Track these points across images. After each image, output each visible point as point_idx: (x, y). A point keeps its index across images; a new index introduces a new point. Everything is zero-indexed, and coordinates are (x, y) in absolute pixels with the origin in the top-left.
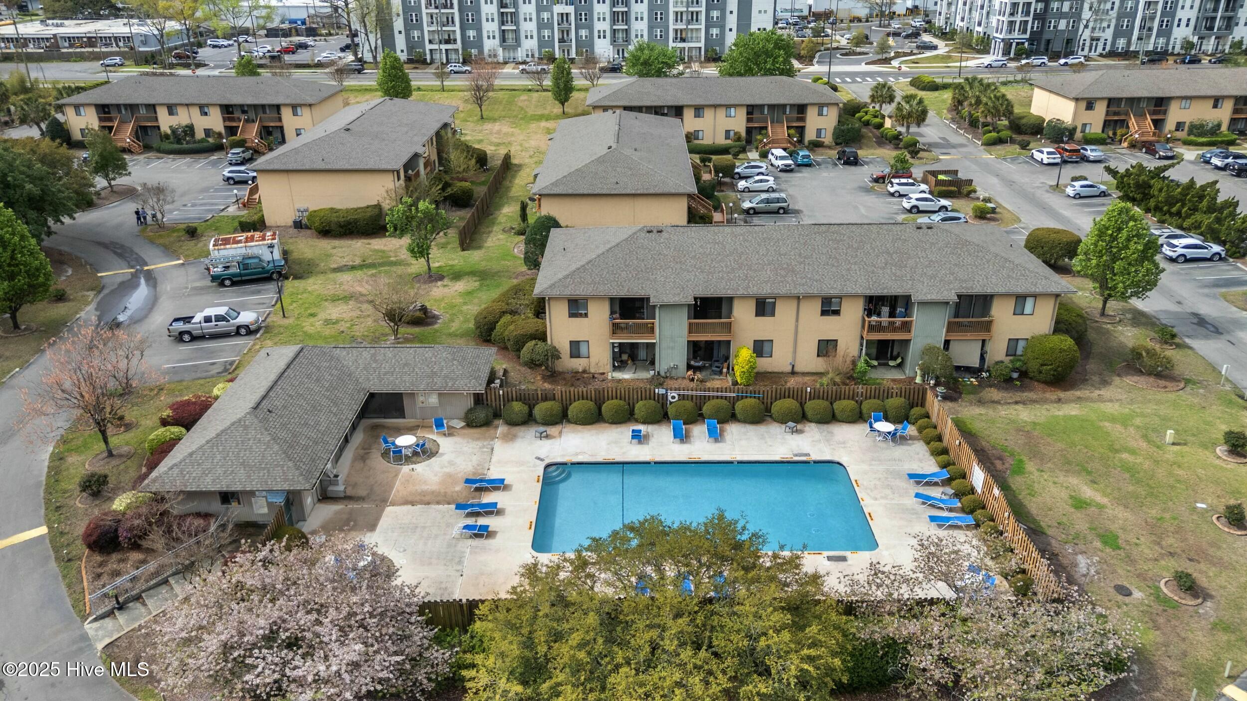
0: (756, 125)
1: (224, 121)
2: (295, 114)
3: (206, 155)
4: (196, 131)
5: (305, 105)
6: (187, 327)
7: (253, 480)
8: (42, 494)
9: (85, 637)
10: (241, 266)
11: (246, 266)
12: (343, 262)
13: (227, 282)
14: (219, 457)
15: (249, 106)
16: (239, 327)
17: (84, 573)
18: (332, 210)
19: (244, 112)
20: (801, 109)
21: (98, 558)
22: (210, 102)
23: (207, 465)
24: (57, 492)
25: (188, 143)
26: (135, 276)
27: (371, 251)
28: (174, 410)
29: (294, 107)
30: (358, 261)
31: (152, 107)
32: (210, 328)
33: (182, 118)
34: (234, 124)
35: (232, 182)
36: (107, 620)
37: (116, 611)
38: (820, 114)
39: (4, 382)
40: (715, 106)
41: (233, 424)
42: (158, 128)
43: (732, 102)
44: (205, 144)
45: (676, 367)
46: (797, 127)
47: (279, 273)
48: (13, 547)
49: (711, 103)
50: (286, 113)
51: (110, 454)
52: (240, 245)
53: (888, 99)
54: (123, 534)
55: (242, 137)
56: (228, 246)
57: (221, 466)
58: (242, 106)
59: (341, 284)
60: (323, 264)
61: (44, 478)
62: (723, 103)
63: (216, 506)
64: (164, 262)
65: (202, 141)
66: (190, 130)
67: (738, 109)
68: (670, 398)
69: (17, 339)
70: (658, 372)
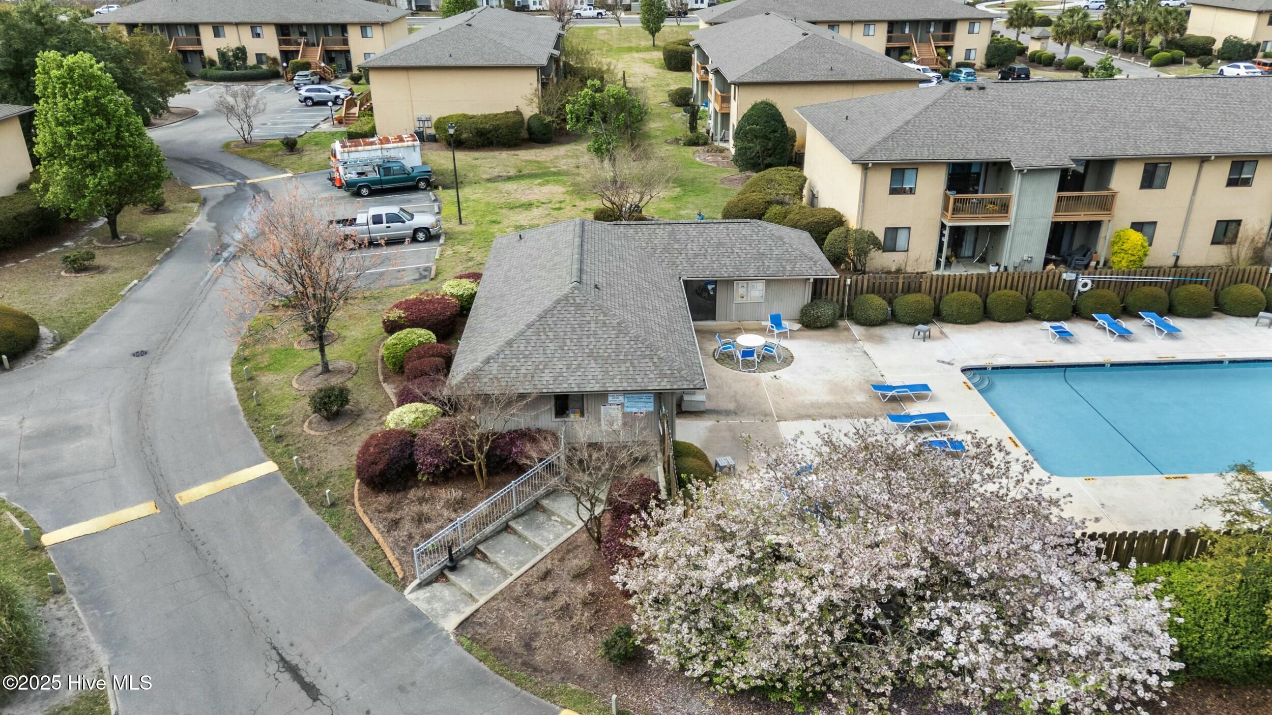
0: (897, 45)
1: (280, 45)
2: (364, 35)
3: (263, 82)
4: (248, 55)
5: (377, 24)
6: (349, 230)
7: (614, 376)
8: (245, 423)
9: (414, 614)
10: (382, 171)
11: (387, 171)
12: (496, 172)
13: (365, 191)
14: (552, 347)
15: (309, 25)
16: (416, 231)
17: (366, 520)
18: (465, 116)
19: (303, 34)
20: (948, 25)
21: (384, 499)
22: (263, 20)
23: (539, 357)
24: (266, 418)
25: (238, 68)
26: (239, 188)
27: (523, 161)
28: (406, 310)
29: (364, 27)
30: (512, 172)
31: (194, 28)
32: (380, 231)
33: (231, 40)
34: (292, 48)
35: (310, 103)
36: (437, 586)
37: (447, 572)
38: (971, 32)
39: (123, 296)
40: (852, 23)
41: (558, 302)
42: (201, 52)
43: (872, 18)
44: (260, 70)
45: (1029, 261)
46: (944, 47)
47: (427, 181)
48: (234, 489)
49: (848, 18)
50: (353, 34)
51: (326, 370)
52: (374, 147)
53: (1030, 23)
54: (423, 459)
55: (305, 60)
56: (360, 148)
57: (560, 359)
58: (299, 26)
59: (508, 193)
60: (472, 175)
61: (236, 402)
62: (862, 19)
63: (546, 419)
64: (266, 176)
65: (254, 67)
66: (241, 53)
67: (878, 26)
68: (1079, 287)
69: (120, 249)
70: (1006, 268)
